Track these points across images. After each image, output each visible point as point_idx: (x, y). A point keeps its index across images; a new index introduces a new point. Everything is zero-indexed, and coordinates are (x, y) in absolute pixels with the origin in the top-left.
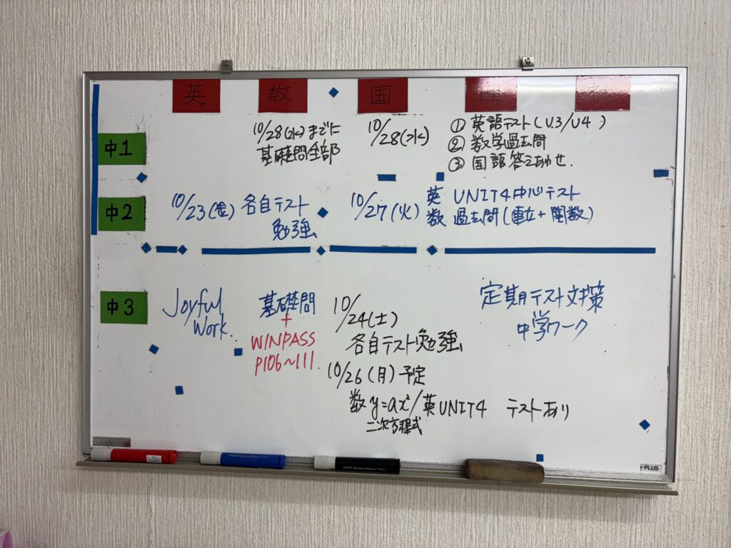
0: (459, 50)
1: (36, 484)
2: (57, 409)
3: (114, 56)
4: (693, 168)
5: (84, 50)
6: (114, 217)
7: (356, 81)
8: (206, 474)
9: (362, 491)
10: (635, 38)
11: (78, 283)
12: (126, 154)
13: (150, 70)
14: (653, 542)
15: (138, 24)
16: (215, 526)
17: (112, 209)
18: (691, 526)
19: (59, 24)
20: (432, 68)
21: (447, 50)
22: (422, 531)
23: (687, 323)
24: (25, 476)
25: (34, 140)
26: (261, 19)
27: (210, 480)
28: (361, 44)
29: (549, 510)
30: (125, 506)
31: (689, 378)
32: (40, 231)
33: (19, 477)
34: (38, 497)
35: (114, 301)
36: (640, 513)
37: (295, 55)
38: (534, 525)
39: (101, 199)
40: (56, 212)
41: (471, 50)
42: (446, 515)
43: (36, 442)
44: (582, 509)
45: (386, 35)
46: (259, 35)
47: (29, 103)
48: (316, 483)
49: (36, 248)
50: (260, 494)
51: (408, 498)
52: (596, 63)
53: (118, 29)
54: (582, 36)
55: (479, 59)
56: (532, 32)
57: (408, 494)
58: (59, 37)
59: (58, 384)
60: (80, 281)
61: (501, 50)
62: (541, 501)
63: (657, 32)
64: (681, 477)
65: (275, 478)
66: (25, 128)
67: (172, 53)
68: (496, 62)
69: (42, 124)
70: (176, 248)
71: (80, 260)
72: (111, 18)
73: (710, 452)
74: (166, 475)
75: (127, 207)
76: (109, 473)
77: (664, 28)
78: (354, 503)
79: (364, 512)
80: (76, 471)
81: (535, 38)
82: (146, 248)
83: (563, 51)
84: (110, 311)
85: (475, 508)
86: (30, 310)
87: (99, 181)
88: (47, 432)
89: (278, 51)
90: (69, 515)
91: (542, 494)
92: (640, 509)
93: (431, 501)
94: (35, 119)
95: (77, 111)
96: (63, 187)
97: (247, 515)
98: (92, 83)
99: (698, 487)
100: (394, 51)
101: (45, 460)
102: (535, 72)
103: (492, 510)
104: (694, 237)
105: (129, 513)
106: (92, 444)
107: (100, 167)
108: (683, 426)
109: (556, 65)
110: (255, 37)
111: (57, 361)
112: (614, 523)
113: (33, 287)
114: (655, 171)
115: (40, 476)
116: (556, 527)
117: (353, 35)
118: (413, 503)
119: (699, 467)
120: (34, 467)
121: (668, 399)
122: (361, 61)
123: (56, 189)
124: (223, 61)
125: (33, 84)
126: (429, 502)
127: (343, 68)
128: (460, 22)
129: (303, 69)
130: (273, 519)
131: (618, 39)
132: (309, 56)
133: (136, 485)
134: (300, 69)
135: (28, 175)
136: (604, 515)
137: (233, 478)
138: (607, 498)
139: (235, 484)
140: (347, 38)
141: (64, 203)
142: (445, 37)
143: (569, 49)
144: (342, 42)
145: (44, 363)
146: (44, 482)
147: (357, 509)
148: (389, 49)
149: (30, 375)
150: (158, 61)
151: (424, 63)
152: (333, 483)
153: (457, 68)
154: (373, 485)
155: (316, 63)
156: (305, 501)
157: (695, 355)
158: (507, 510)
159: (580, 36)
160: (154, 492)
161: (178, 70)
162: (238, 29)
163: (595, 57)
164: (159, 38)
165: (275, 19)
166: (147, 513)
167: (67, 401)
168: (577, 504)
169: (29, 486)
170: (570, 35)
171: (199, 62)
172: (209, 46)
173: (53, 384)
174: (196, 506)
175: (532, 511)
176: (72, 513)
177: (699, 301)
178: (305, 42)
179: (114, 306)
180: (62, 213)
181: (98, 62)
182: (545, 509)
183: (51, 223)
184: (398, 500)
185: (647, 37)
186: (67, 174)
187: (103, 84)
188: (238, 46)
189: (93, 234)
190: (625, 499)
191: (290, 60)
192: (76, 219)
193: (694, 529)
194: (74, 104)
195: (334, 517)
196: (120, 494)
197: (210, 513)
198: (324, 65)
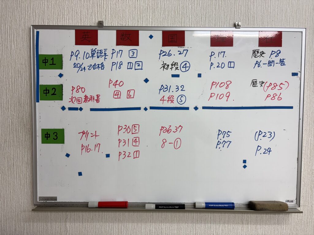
0: (207, 18)
1: (11, 219)
2: (20, 184)
3: (46, 18)
4: (307, 72)
5: (31, 15)
6: (47, 94)
7: (161, 32)
8: (93, 212)
9: (165, 216)
10: (283, 16)
11: (30, 125)
12: (53, 64)
13: (64, 25)
14: (290, 233)
15: (57, 3)
17: (46, 90)
18: (306, 225)
19: (18, 2)
20: (195, 26)
21: (202, 19)
22: (192, 233)
23: (305, 139)
24: (5, 216)
25: (7, 57)
26: (117, 2)
27: (95, 215)
28: (163, 15)
29: (247, 221)
30: (55, 228)
31: (305, 162)
32: (11, 101)
33: (3, 216)
34: (12, 225)
35: (48, 133)
36: (285, 221)
37: (133, 19)
38: (240, 228)
39: (40, 85)
40: (18, 92)
41: (213, 18)
42: (202, 225)
43: (11, 200)
44: (261, 219)
45: (175, 11)
46: (116, 10)
47: (4, 40)
48: (144, 213)
49: (9, 108)
50: (118, 219)
52: (267, 26)
54: (261, 13)
55: (216, 23)
56: (240, 11)
57: (185, 217)
58: (19, 8)
59: (21, 173)
60: (31, 124)
61: (226, 19)
63: (293, 13)
64: (302, 205)
65: (125, 212)
66: (3, 51)
67: (74, 17)
68: (224, 25)
69: (11, 50)
70: (78, 108)
71: (31, 114)
74: (74, 213)
75: (54, 90)
76: (47, 213)
77: (296, 11)
78: (161, 222)
79: (166, 225)
80: (31, 213)
81: (241, 14)
82: (63, 108)
83: (253, 20)
84: (46, 138)
85: (215, 222)
86: (6, 138)
87: (40, 77)
88: (16, 195)
89: (125, 17)
90: (27, 233)
91: (244, 215)
92: (285, 219)
94: (7, 47)
95: (28, 43)
96: (22, 80)
97: (112, 229)
98: (35, 31)
99: (309, 208)
100: (178, 18)
102: (241, 29)
103: (222, 222)
104: (308, 102)
105: (56, 231)
106: (38, 200)
107: (40, 70)
108: (303, 183)
109: (250, 26)
110: (114, 10)
111: (20, 162)
112: (274, 225)
113: (8, 127)
114: (292, 73)
115: (13, 216)
116: (250, 228)
117: (159, 10)
118: (188, 221)
119: (309, 200)
120: (10, 212)
121: (297, 172)
122: (163, 23)
123: (18, 81)
124: (99, 21)
125: (6, 31)
126: (194, 220)
127: (155, 26)
128: (208, 6)
129: (137, 26)
130: (124, 230)
131: (276, 15)
132: (139, 20)
133: (60, 218)
134: (135, 26)
135: (4, 74)
136: (270, 223)
138: (271, 215)
139: (106, 216)
140: (157, 12)
141: (22, 87)
142: (201, 12)
143: (256, 19)
144: (154, 14)
145: (14, 163)
146: (15, 219)
147: (163, 225)
148: (176, 18)
149: (7, 169)
151: (192, 24)
152: (152, 213)
153: (206, 27)
154: (170, 214)
155: (142, 23)
156: (139, 221)
157: (308, 153)
158: (228, 223)
159: (260, 13)
160: (68, 221)
161: (77, 25)
162: (106, 7)
163: (267, 23)
164: (68, 10)
165: (123, 2)
166: (65, 230)
167: (26, 180)
168: (259, 218)
169: (7, 221)
170: (256, 13)
171: (87, 21)
172: (92, 14)
173: (19, 172)
174: (88, 226)
175: (240, 222)
176: (29, 232)
177: (310, 129)
178: (138, 13)
179: (48, 136)
180: (21, 92)
181: (38, 20)
182: (245, 221)
183: (16, 97)
184: (181, 220)
185: (289, 15)
186: (23, 74)
187: (41, 31)
188: (106, 14)
189: (37, 102)
190: (279, 215)
191: (130, 22)
192: (29, 94)
193: (307, 227)
194: (27, 40)
195: (152, 228)
196: (52, 223)
197: (95, 229)
198: (146, 24)
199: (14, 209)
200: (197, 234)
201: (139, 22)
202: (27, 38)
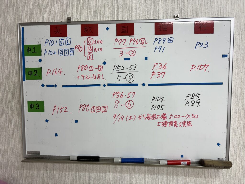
0: (152, 12)
1: (8, 167)
2: (14, 142)
3: (29, 17)
4: (236, 54)
5: (18, 15)
6: (31, 75)
7: (115, 25)
9: (121, 168)
10: (215, 8)
12: (34, 52)
13: (42, 22)
15: (37, 5)
16: (70, 181)
17: (30, 72)
18: (234, 178)
19: (9, 6)
20: (143, 19)
21: (148, 13)
22: (142, 181)
23: (234, 109)
24: (4, 165)
26: (81, 2)
27: (68, 166)
28: (117, 11)
29: (185, 174)
30: (39, 175)
31: (234, 128)
32: (5, 80)
33: (2, 165)
34: (9, 172)
35: (32, 104)
36: (217, 174)
37: (93, 15)
38: (180, 179)
39: (26, 68)
40: (11, 73)
41: (157, 12)
42: (150, 176)
43: (8, 153)
44: (197, 172)
45: (126, 7)
46: (80, 8)
48: (104, 166)
49: (4, 86)
50: (86, 170)
51: (136, 170)
52: (202, 16)
53: (30, 7)
55: (159, 16)
56: (179, 5)
57: (136, 169)
58: (9, 10)
59: (14, 133)
60: (20, 97)
61: (167, 12)
62: (182, 171)
63: (223, 5)
67: (49, 15)
68: (166, 16)
69: (4, 42)
70: (53, 85)
72: (27, 3)
73: (241, 153)
74: (53, 164)
75: (36, 71)
76: (33, 163)
77: (226, 3)
78: (118, 172)
79: (121, 175)
80: (22, 163)
81: (180, 7)
82: (43, 85)
83: (190, 12)
84: (31, 108)
85: (160, 174)
86: (3, 108)
87: (25, 62)
88: (11, 150)
89: (87, 14)
90: (20, 178)
91: (183, 168)
92: (217, 173)
93: (144, 171)
94: (2, 40)
95: (16, 37)
96: (13, 64)
97: (81, 177)
98: (21, 27)
99: (237, 165)
100: (129, 13)
101: (11, 159)
102: (179, 20)
103: (166, 174)
104: (236, 78)
105: (40, 177)
106: (27, 154)
107: (25, 57)
108: (232, 144)
109: (187, 17)
110: (79, 8)
111: (13, 126)
112: (208, 178)
113: (4, 100)
114: (222, 55)
115: (10, 165)
116: (188, 179)
117: (114, 8)
119: (237, 158)
120: (7, 162)
121: (227, 135)
122: (117, 17)
123: (10, 65)
124: (68, 18)
126: (144, 172)
127: (111, 20)
128: (152, 2)
129: (97, 20)
130: (90, 178)
131: (209, 7)
132: (98, 16)
133: (42, 167)
134: (95, 20)
137: (76, 165)
138: (205, 169)
139: (77, 166)
140: (112, 9)
141: (13, 70)
142: (147, 8)
143: (192, 11)
144: (110, 10)
145: (9, 126)
146: (11, 167)
147: (119, 175)
148: (127, 13)
149: (4, 130)
150: (44, 18)
151: (140, 17)
152: (110, 166)
153: (151, 19)
154: (124, 166)
155: (101, 18)
156: (101, 172)
157: (236, 120)
158: (170, 174)
159: (196, 6)
160: (49, 170)
161: (52, 21)
162: (73, 6)
163: (201, 14)
164: (45, 10)
165: (86, 2)
166: (47, 177)
167: (18, 139)
168: (195, 171)
169: (6, 168)
170: (192, 6)
171: (59, 18)
172: (63, 13)
173: (13, 133)
174: (63, 174)
175: (180, 174)
176: (21, 177)
177: (238, 101)
178: (97, 10)
179: (32, 106)
180: (13, 74)
181: (23, 19)
182: (184, 174)
183: (9, 77)
184: (133, 171)
185: (220, 7)
186: (14, 60)
187: (25, 27)
188: (73, 12)
189: (24, 81)
190: (212, 170)
191: (92, 17)
192: (18, 75)
193: (235, 180)
194: (15, 34)
195: (111, 177)
196: (37, 170)
197: (68, 176)
198: (104, 19)
199: (10, 160)
200: (146, 183)
201: (98, 18)
202: (15, 33)
